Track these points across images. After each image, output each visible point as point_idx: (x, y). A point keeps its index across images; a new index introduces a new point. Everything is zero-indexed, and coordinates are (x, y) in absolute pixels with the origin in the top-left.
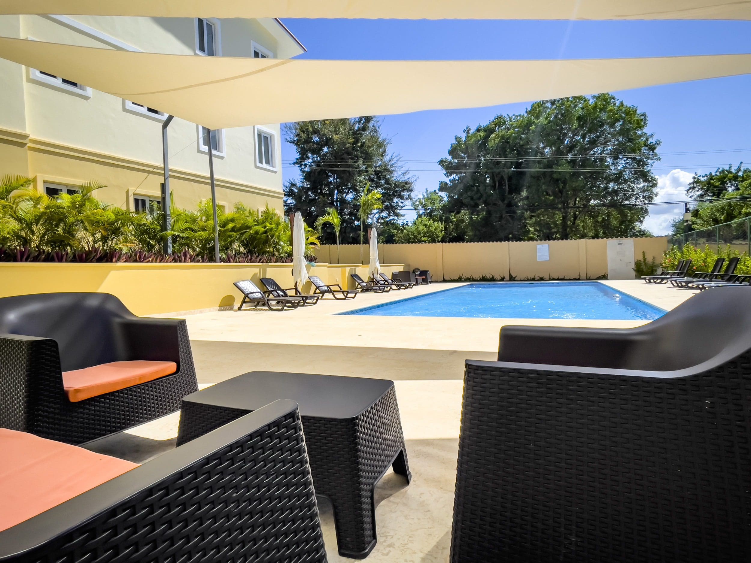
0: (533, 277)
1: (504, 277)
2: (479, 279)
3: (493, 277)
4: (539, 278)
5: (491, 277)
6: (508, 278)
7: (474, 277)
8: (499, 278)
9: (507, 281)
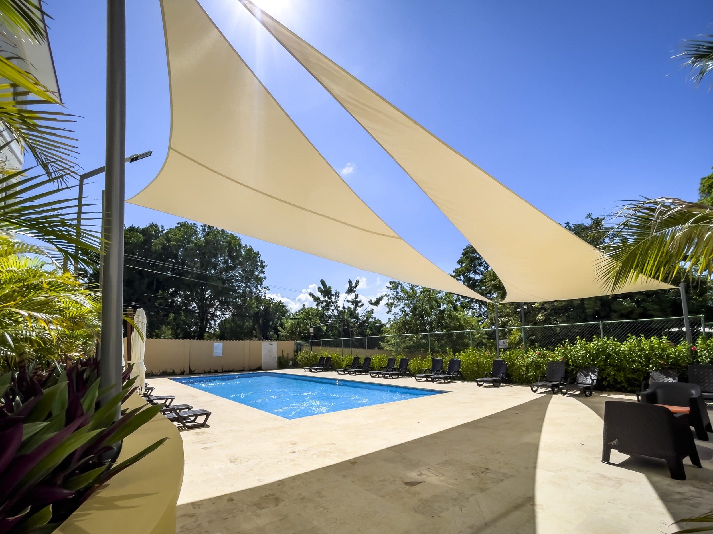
0: (209, 370)
1: (184, 371)
2: (159, 374)
3: (174, 371)
4: (213, 371)
5: (172, 371)
6: (187, 371)
7: (154, 372)
8: (179, 372)
9: (187, 374)
